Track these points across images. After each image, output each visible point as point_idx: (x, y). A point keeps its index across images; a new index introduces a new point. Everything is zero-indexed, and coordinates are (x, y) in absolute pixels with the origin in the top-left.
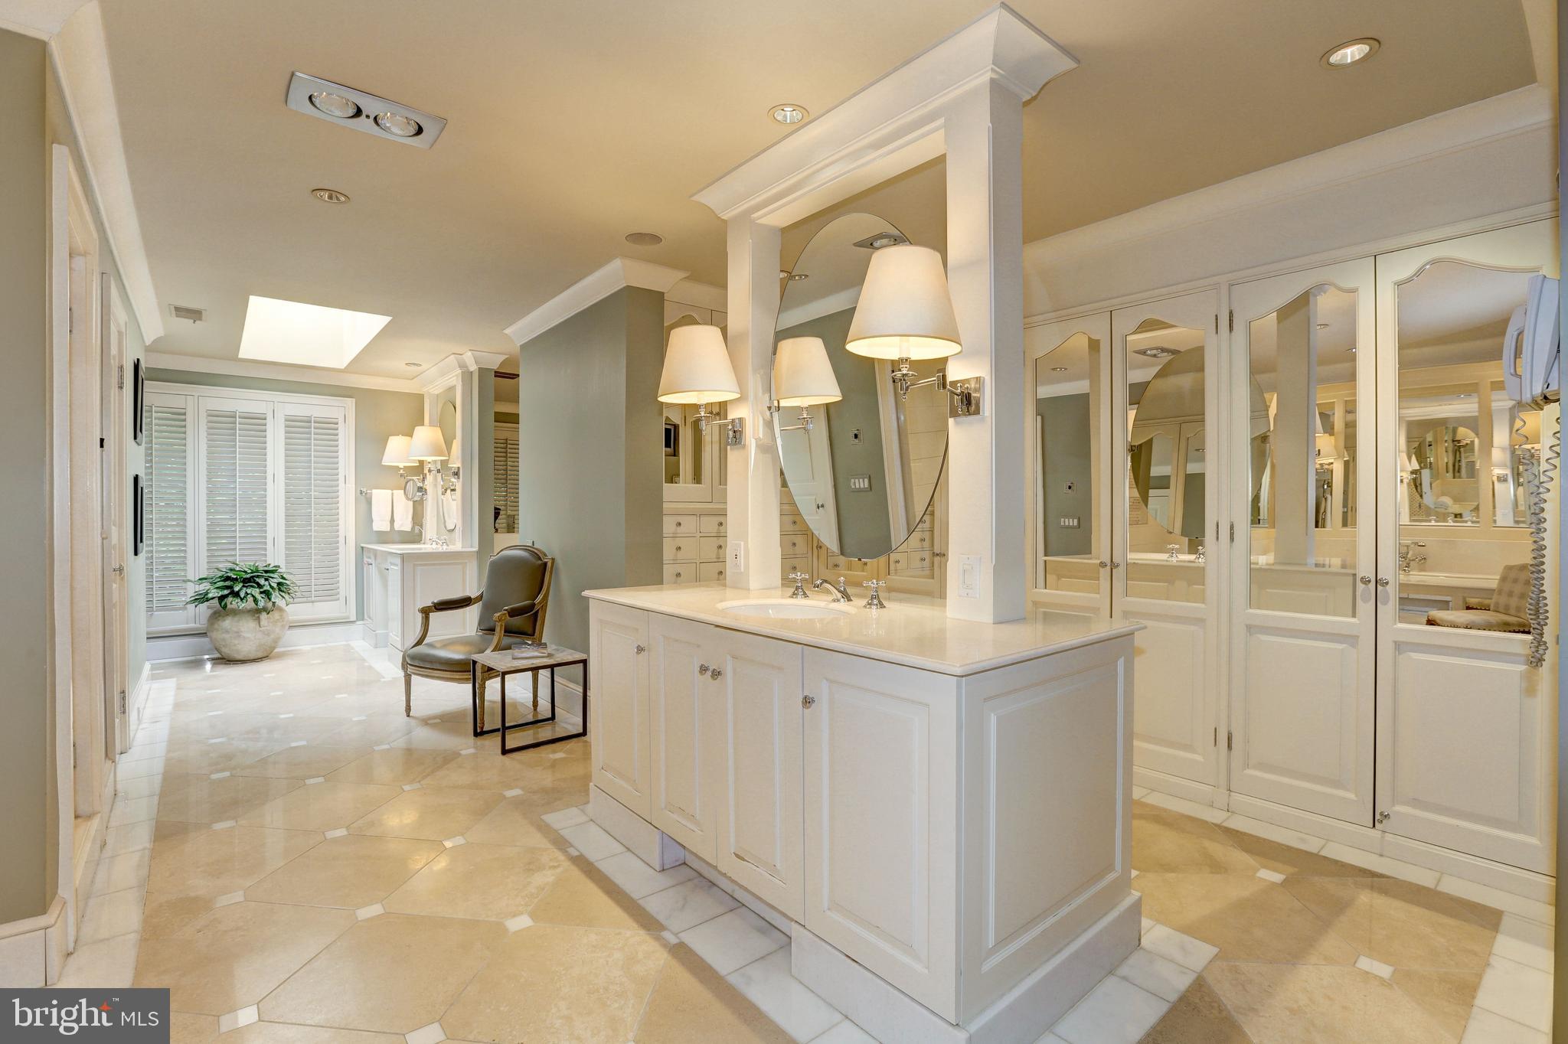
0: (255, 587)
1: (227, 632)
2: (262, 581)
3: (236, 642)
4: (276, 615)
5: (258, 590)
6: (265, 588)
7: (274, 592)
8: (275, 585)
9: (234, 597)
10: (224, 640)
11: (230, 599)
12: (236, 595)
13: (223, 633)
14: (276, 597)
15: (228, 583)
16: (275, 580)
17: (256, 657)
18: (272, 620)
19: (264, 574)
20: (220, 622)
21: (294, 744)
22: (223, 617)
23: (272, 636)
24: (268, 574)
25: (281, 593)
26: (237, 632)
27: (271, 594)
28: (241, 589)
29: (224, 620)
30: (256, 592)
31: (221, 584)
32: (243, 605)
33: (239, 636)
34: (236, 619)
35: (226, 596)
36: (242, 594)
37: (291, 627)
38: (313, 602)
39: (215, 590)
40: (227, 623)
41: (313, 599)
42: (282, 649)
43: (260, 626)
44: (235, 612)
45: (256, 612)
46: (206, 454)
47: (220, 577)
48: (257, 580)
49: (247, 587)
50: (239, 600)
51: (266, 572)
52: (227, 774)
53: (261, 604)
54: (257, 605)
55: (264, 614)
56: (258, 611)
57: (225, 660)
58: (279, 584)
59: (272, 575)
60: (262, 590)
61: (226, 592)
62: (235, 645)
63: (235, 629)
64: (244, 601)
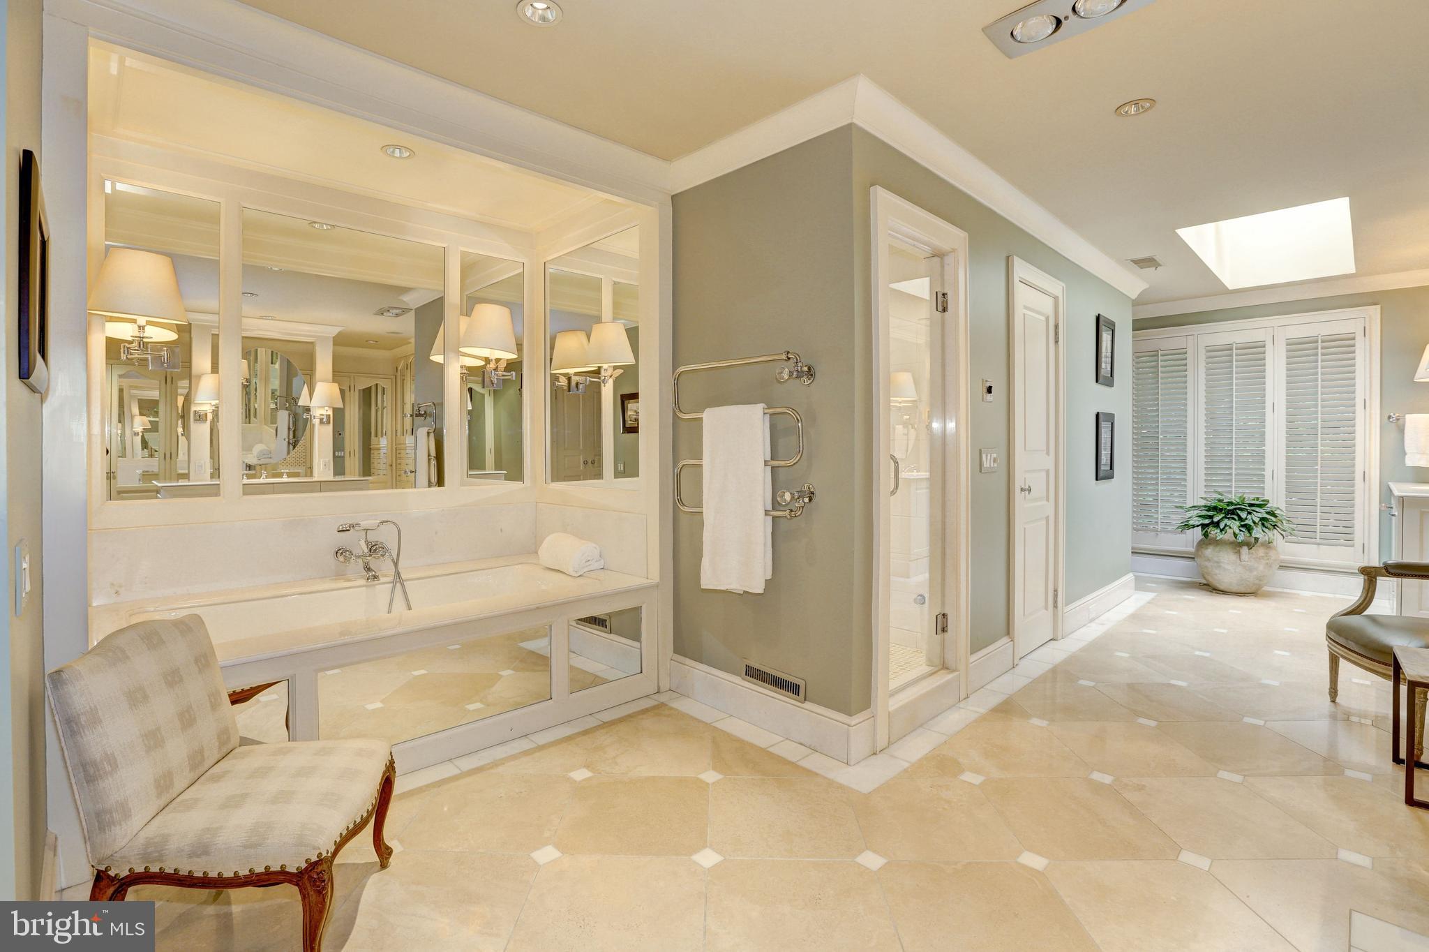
0: (1235, 520)
1: (1209, 560)
2: (1243, 515)
3: (1217, 572)
4: (1260, 551)
5: (1238, 523)
6: (1247, 522)
7: (1256, 527)
8: (1257, 520)
9: (1215, 527)
10: (1206, 567)
11: (1211, 528)
12: (1217, 525)
13: (1205, 561)
14: (1258, 532)
15: (1211, 513)
16: (1260, 515)
17: (1238, 591)
18: (1254, 556)
19: (1248, 508)
20: (1203, 550)
21: (1173, 682)
22: (1207, 545)
23: (1255, 573)
24: (1253, 508)
25: (1264, 529)
26: (1217, 562)
27: (1253, 529)
28: (1222, 519)
29: (1207, 549)
30: (1235, 525)
31: (1205, 513)
32: (1221, 536)
33: (1220, 566)
34: (1217, 549)
35: (1207, 525)
36: (1222, 526)
37: (1281, 567)
38: (1319, 544)
39: (1197, 518)
40: (1209, 551)
41: (1318, 540)
42: (1271, 589)
43: (1240, 560)
44: (1217, 543)
45: (1237, 545)
46: (1205, 388)
47: (1205, 506)
48: (1239, 512)
49: (1228, 518)
50: (1219, 531)
51: (1251, 505)
52: (1092, 684)
53: (1241, 537)
54: (1236, 538)
55: (1245, 550)
56: (1241, 544)
57: (1210, 588)
58: (1263, 519)
59: (1257, 509)
60: (1242, 523)
61: (1207, 521)
62: (1216, 575)
63: (1216, 559)
64: (1223, 532)
